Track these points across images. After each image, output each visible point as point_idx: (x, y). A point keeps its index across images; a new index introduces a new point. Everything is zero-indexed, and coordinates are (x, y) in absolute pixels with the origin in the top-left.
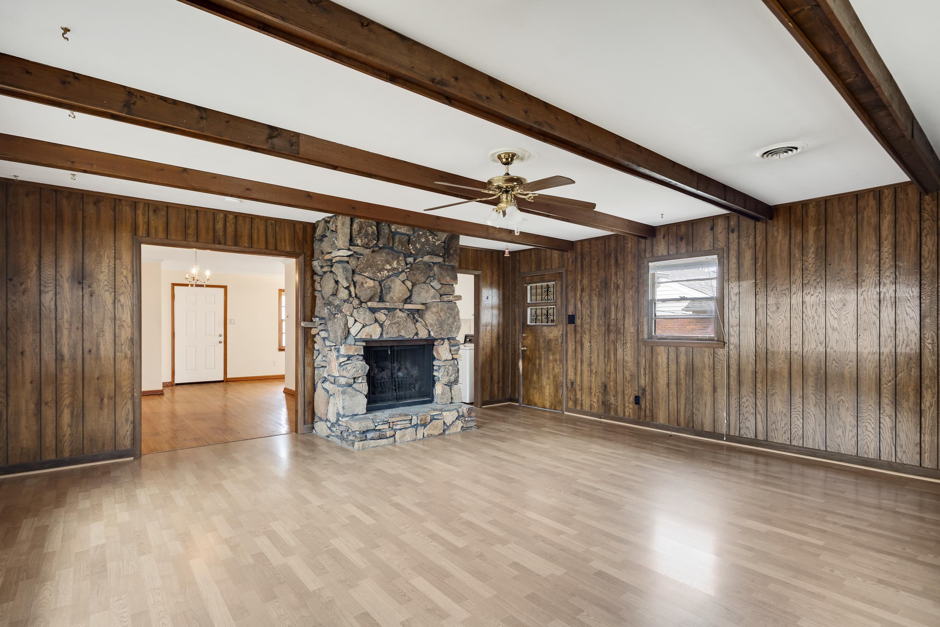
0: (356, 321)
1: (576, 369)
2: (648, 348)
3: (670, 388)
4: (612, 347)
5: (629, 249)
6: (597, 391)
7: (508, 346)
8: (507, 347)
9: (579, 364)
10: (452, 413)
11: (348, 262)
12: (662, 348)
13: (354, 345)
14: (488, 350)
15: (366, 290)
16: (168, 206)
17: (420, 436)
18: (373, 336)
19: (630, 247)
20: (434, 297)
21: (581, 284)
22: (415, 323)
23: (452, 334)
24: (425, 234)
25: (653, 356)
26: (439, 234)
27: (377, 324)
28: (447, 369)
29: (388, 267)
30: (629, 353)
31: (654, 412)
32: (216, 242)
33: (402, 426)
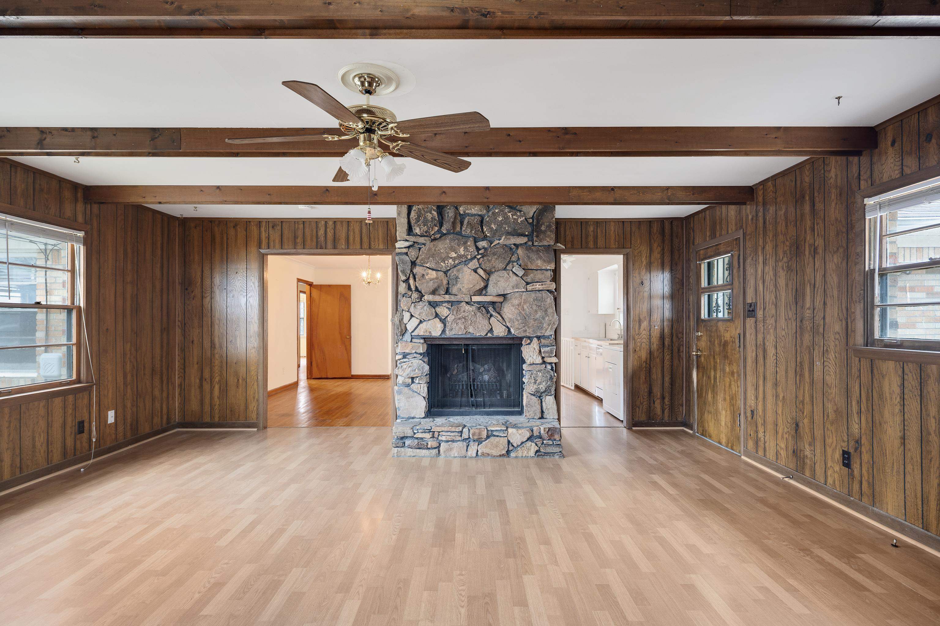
0: (412, 316)
1: (757, 389)
2: (865, 364)
3: (908, 446)
4: (806, 358)
5: (832, 181)
6: (786, 430)
7: (681, 350)
8: (679, 350)
9: (761, 382)
10: (520, 432)
11: (406, 254)
12: (891, 365)
13: (411, 341)
14: (644, 354)
15: (428, 282)
16: (282, 222)
17: (472, 452)
18: (432, 333)
19: (834, 176)
20: (517, 286)
21: (763, 253)
22: (489, 319)
23: (543, 331)
24: (503, 211)
25: (874, 380)
26: (525, 208)
27: (437, 320)
28: (534, 375)
29: (454, 255)
30: (832, 370)
31: (877, 489)
32: (319, 247)
33: (449, 438)
